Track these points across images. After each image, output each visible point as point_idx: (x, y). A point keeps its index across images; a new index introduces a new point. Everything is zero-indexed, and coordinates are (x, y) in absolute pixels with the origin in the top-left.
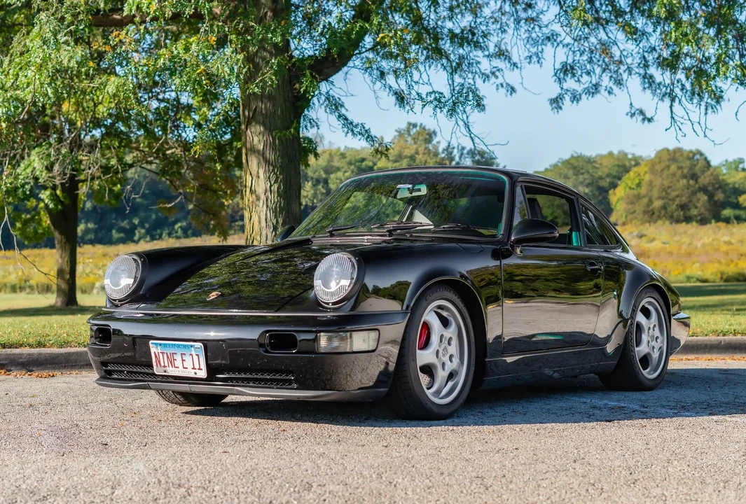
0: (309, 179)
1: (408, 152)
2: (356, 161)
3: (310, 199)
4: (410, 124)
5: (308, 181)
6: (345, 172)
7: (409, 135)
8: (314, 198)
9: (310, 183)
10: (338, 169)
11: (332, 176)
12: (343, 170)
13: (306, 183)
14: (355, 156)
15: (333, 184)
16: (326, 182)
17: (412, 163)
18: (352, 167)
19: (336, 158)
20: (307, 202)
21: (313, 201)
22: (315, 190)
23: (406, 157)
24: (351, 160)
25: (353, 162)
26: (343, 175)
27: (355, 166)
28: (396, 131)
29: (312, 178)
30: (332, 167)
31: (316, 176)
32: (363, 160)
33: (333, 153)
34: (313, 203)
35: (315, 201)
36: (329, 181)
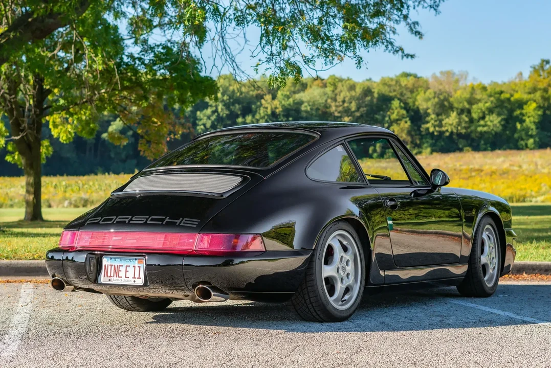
0: (454, 109)
1: (541, 85)
2: (496, 93)
3: (455, 127)
4: (543, 61)
5: (453, 111)
6: (486, 102)
7: (543, 70)
8: (459, 125)
9: (455, 113)
10: (480, 101)
11: (474, 107)
12: (483, 101)
13: (451, 113)
14: (495, 89)
15: (475, 113)
16: (469, 112)
17: (545, 94)
18: (492, 99)
19: (478, 91)
20: (452, 129)
21: (457, 128)
22: (460, 119)
23: (540, 89)
24: (491, 93)
25: (493, 94)
26: (484, 105)
27: (495, 97)
28: (531, 67)
29: (457, 109)
30: (475, 99)
31: (461, 106)
32: (502, 92)
33: (475, 87)
34: (457, 130)
35: (459, 128)
36: (472, 111)
